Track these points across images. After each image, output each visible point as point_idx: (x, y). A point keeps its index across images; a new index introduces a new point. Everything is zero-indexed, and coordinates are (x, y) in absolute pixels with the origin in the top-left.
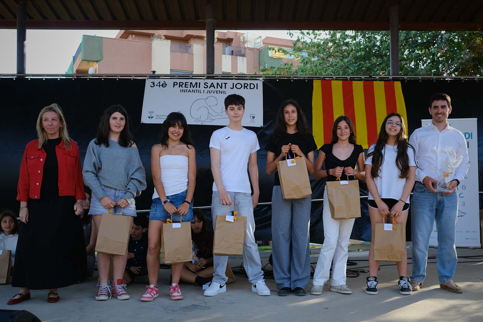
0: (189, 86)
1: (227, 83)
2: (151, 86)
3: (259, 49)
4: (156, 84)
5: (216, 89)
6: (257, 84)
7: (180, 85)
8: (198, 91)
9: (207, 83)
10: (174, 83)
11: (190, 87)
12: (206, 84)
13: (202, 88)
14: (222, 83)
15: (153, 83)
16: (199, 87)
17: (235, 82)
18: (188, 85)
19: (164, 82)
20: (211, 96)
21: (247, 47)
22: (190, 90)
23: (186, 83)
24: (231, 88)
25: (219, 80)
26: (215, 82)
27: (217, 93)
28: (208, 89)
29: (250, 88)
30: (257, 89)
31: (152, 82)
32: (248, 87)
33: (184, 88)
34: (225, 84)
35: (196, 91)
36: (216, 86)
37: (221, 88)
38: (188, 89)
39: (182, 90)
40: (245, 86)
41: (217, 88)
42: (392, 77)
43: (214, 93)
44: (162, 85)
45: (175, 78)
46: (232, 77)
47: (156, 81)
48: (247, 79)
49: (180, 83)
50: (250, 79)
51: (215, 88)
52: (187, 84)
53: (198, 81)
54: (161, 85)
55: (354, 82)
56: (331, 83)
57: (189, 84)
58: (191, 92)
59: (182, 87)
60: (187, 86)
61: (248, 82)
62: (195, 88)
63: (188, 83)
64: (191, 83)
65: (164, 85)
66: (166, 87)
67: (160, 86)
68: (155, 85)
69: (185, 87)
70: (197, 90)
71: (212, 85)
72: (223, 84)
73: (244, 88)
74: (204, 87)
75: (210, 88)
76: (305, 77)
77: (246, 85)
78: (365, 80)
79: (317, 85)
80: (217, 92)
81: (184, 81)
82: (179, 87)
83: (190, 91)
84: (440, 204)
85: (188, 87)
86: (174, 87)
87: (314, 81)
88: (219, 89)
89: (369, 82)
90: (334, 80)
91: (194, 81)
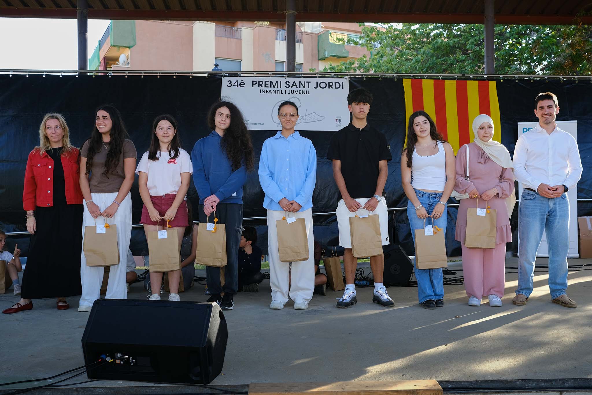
0: (269, 85)
1: (310, 82)
2: (228, 86)
3: (318, 34)
4: (233, 84)
5: (299, 89)
6: (343, 83)
7: (259, 84)
8: (279, 91)
9: (289, 82)
10: (253, 81)
11: (271, 87)
12: (287, 83)
13: (283, 88)
14: (305, 82)
15: (230, 82)
16: (280, 87)
17: (320, 80)
18: (268, 84)
19: (242, 80)
20: (293, 97)
21: (304, 32)
22: (270, 90)
23: (265, 82)
24: (314, 87)
25: (302, 78)
26: (297, 80)
27: (299, 94)
28: (290, 89)
29: (335, 88)
30: (343, 88)
31: (228, 81)
32: (333, 86)
33: (264, 89)
34: (309, 82)
35: (277, 91)
36: (298, 85)
37: (304, 87)
38: (269, 89)
39: (262, 90)
40: (329, 85)
41: (300, 87)
42: (487, 76)
43: (296, 93)
44: (240, 84)
45: (254, 76)
46: (315, 74)
47: (233, 79)
48: (332, 78)
49: (259, 81)
50: (334, 78)
51: (297, 87)
52: (267, 83)
53: (279, 79)
55: (446, 81)
56: (421, 82)
57: (269, 83)
58: (272, 92)
59: (262, 87)
60: (267, 86)
61: (334, 80)
62: (276, 89)
63: (268, 81)
64: (271, 82)
65: (242, 84)
66: (244, 86)
67: (237, 85)
68: (233, 85)
69: (265, 87)
70: (278, 90)
71: (294, 85)
72: (306, 82)
73: (329, 88)
74: (286, 87)
75: (292, 87)
76: (393, 75)
77: (331, 84)
78: (458, 79)
79: (407, 84)
80: (299, 92)
81: (264, 79)
82: (259, 87)
83: (270, 92)
84: (552, 213)
85: (268, 87)
86: (253, 87)
87: (403, 79)
88: (302, 88)
89: (462, 81)
90: (425, 79)
91: (274, 80)
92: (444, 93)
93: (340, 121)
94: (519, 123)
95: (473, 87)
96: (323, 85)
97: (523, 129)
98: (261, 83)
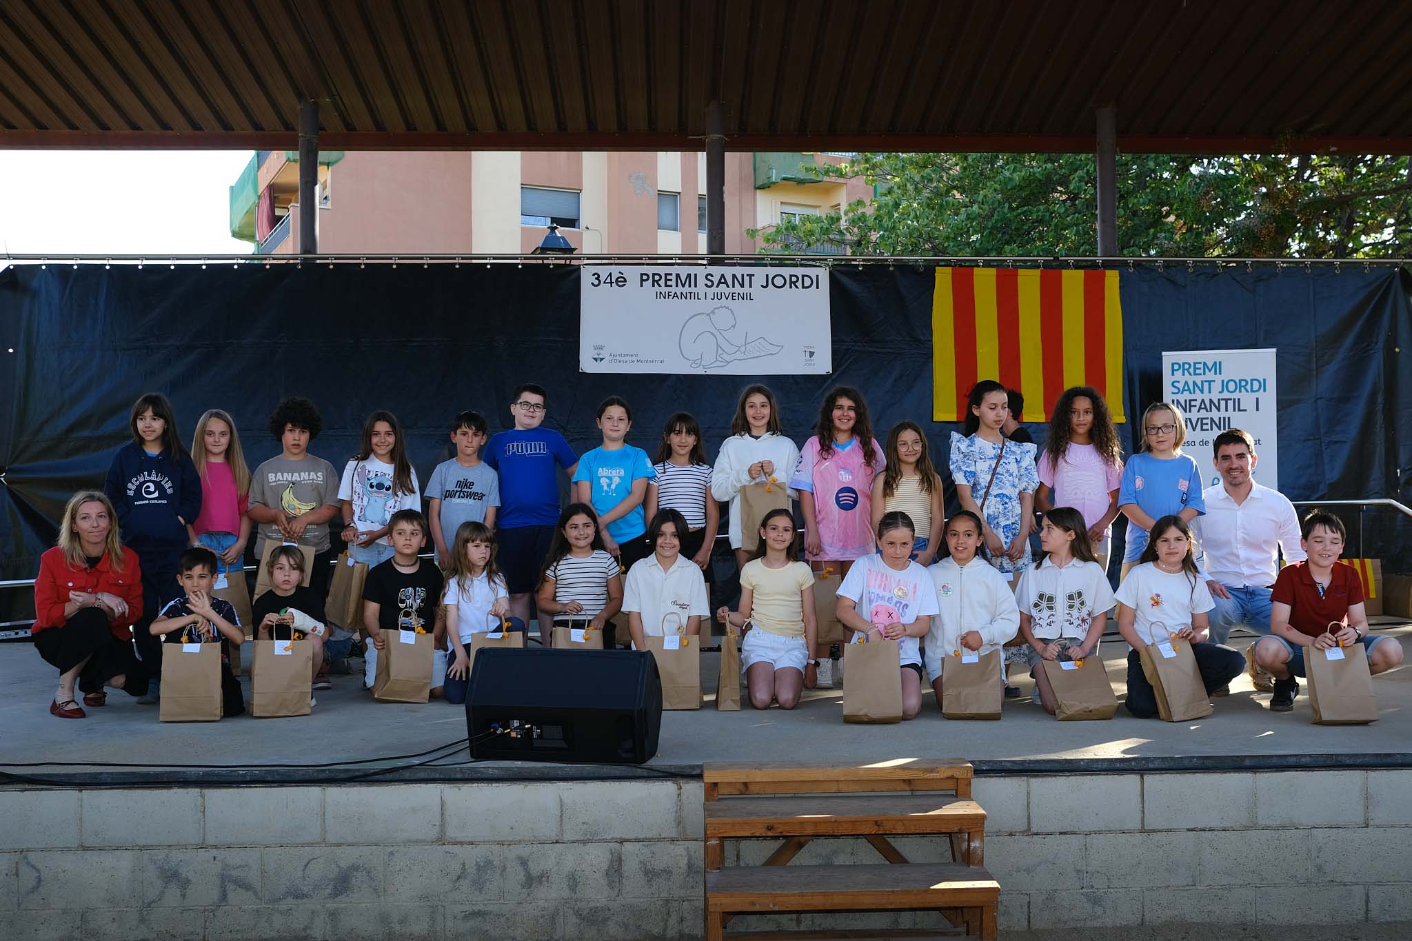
0: (673, 283)
1: (754, 275)
2: (593, 284)
4: (602, 279)
5: (731, 290)
6: (817, 276)
7: (654, 281)
8: (693, 295)
9: (712, 276)
10: (642, 275)
11: (677, 286)
12: (709, 277)
13: (701, 288)
14: (743, 275)
15: (596, 276)
16: (696, 286)
17: (772, 271)
18: (671, 280)
19: (620, 272)
20: (721, 307)
22: (675, 292)
23: (666, 275)
24: (762, 286)
25: (738, 267)
26: (728, 271)
27: (733, 299)
28: (714, 289)
29: (803, 287)
30: (818, 287)
31: (594, 275)
32: (799, 284)
33: (664, 289)
34: (751, 276)
35: (688, 295)
36: (730, 283)
37: (742, 286)
38: (673, 290)
39: (660, 293)
40: (791, 282)
41: (733, 287)
42: (1103, 260)
43: (727, 299)
44: (617, 280)
45: (643, 264)
46: (763, 259)
47: (604, 272)
48: (796, 266)
49: (654, 275)
50: (802, 265)
51: (728, 287)
52: (669, 277)
53: (692, 270)
54: (614, 280)
55: (1021, 272)
56: (972, 275)
57: (673, 277)
58: (679, 296)
59: (660, 286)
60: (669, 283)
61: (800, 271)
62: (686, 289)
63: (671, 274)
64: (678, 276)
65: (621, 281)
66: (624, 285)
67: (611, 283)
68: (602, 282)
69: (666, 285)
70: (690, 293)
71: (723, 280)
72: (745, 276)
73: (791, 287)
74: (706, 285)
75: (717, 286)
76: (917, 260)
77: (794, 279)
78: (1045, 267)
79: (943, 277)
80: (733, 296)
81: (662, 270)
82: (653, 286)
83: (675, 295)
85: (671, 286)
86: (642, 286)
87: (937, 268)
88: (738, 288)
89: (1052, 271)
90: (979, 266)
91: (684, 271)
92: (1016, 295)
93: (812, 354)
94: (1164, 353)
95: (1073, 282)
96: (779, 281)
97: (1173, 364)
98: (657, 278)
